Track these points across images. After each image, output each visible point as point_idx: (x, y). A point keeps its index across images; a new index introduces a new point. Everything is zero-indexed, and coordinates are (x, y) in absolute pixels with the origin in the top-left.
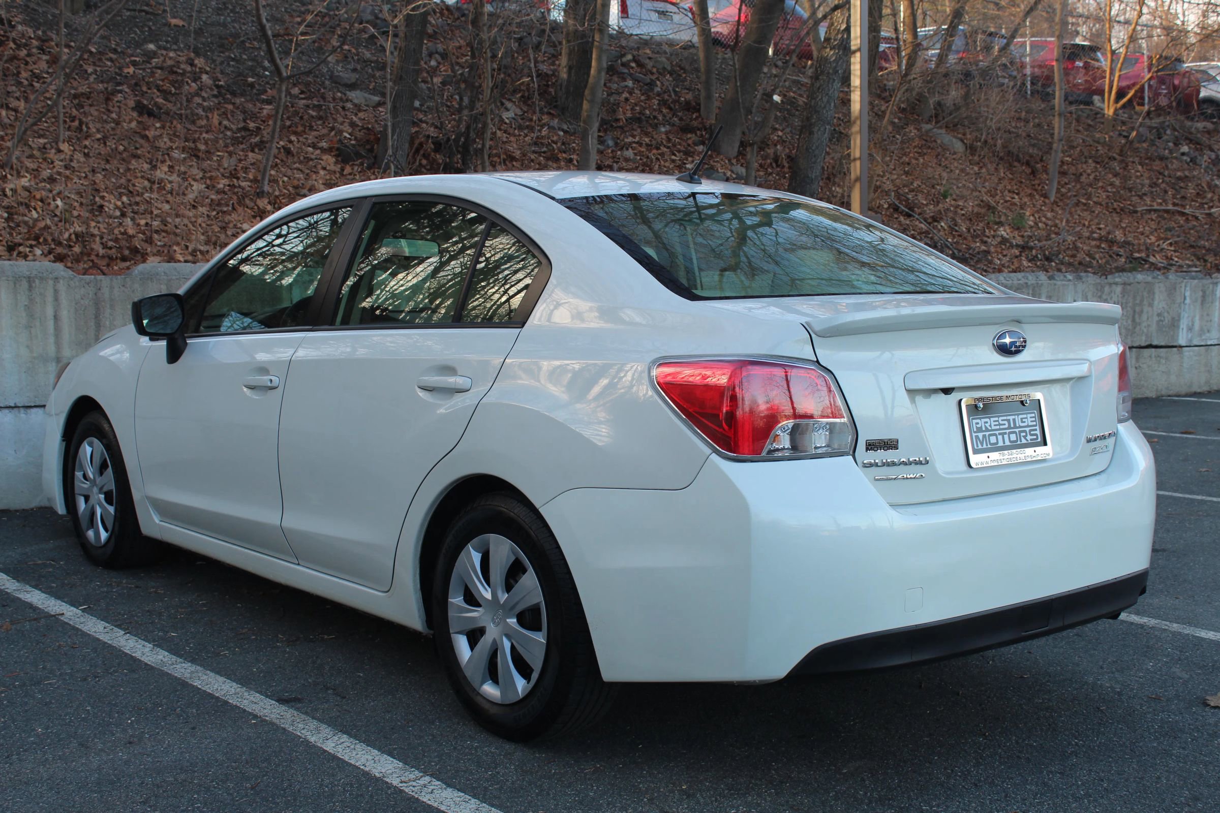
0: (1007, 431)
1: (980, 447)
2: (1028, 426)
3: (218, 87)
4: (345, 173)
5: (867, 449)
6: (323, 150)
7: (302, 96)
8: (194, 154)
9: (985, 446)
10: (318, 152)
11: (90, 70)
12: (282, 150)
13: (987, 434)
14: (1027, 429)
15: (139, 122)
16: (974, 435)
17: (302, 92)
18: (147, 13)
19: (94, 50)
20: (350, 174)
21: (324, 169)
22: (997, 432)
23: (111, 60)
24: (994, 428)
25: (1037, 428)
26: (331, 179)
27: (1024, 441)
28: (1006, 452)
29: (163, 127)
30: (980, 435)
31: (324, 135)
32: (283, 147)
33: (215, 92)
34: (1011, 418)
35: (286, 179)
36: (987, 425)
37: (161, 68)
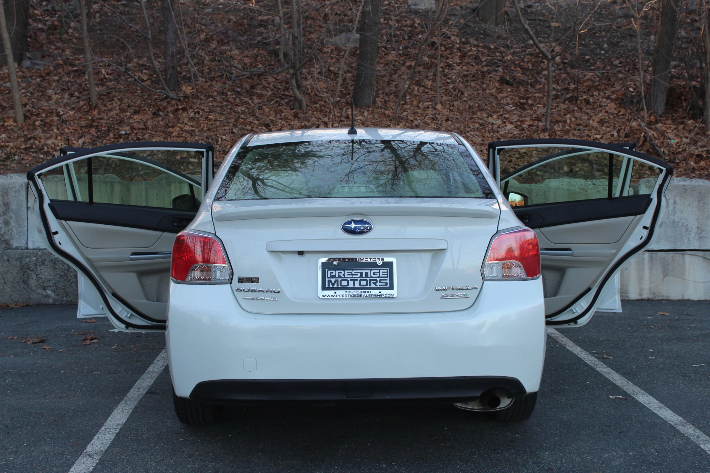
0: (359, 279)
1: (331, 286)
2: (379, 277)
3: (564, 63)
4: (619, 114)
5: (239, 282)
6: (612, 100)
7: (620, 65)
8: (522, 107)
9: (335, 286)
10: (609, 101)
11: (483, 59)
12: (583, 101)
13: (339, 279)
14: (378, 279)
15: (497, 89)
16: (327, 279)
17: (621, 63)
18: (540, 20)
19: (492, 47)
20: (623, 115)
21: (606, 112)
22: (349, 279)
23: (501, 52)
24: (346, 276)
25: (388, 279)
26: (604, 119)
27: (373, 285)
28: (352, 291)
29: (512, 91)
30: (333, 280)
31: (617, 91)
32: (584, 99)
33: (561, 67)
34: (364, 272)
35: (573, 119)
36: (341, 275)
37: (531, 55)
